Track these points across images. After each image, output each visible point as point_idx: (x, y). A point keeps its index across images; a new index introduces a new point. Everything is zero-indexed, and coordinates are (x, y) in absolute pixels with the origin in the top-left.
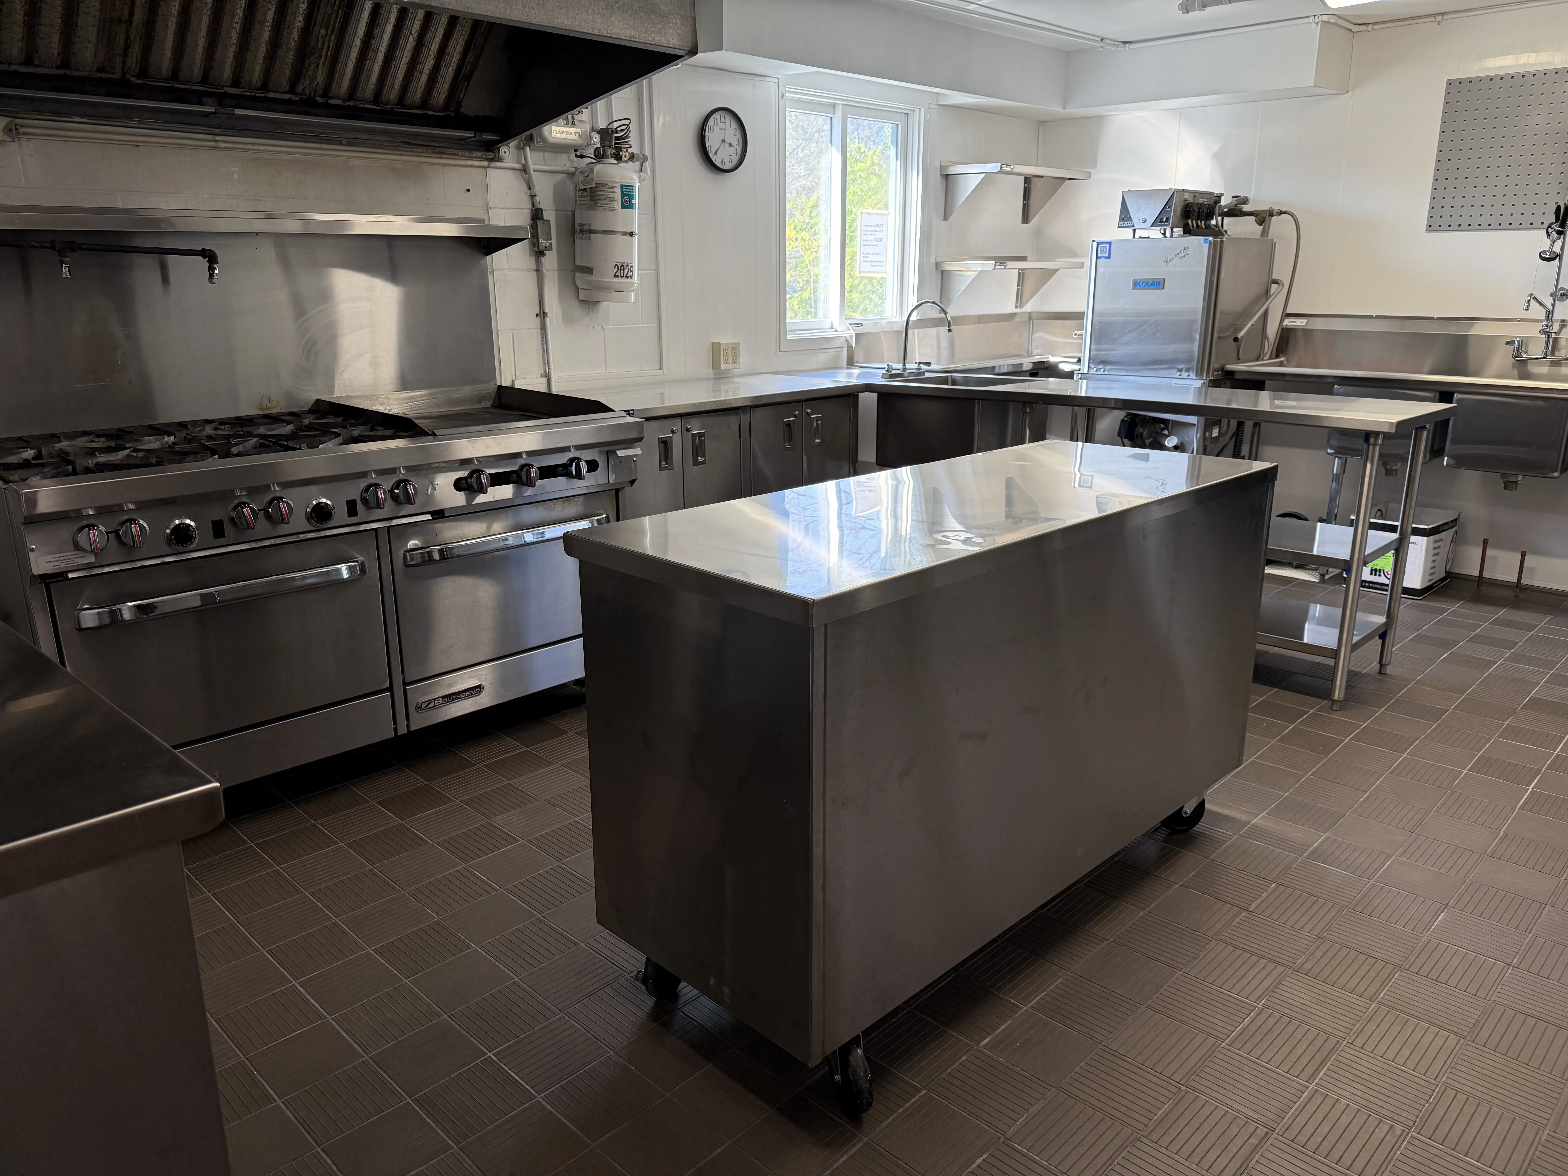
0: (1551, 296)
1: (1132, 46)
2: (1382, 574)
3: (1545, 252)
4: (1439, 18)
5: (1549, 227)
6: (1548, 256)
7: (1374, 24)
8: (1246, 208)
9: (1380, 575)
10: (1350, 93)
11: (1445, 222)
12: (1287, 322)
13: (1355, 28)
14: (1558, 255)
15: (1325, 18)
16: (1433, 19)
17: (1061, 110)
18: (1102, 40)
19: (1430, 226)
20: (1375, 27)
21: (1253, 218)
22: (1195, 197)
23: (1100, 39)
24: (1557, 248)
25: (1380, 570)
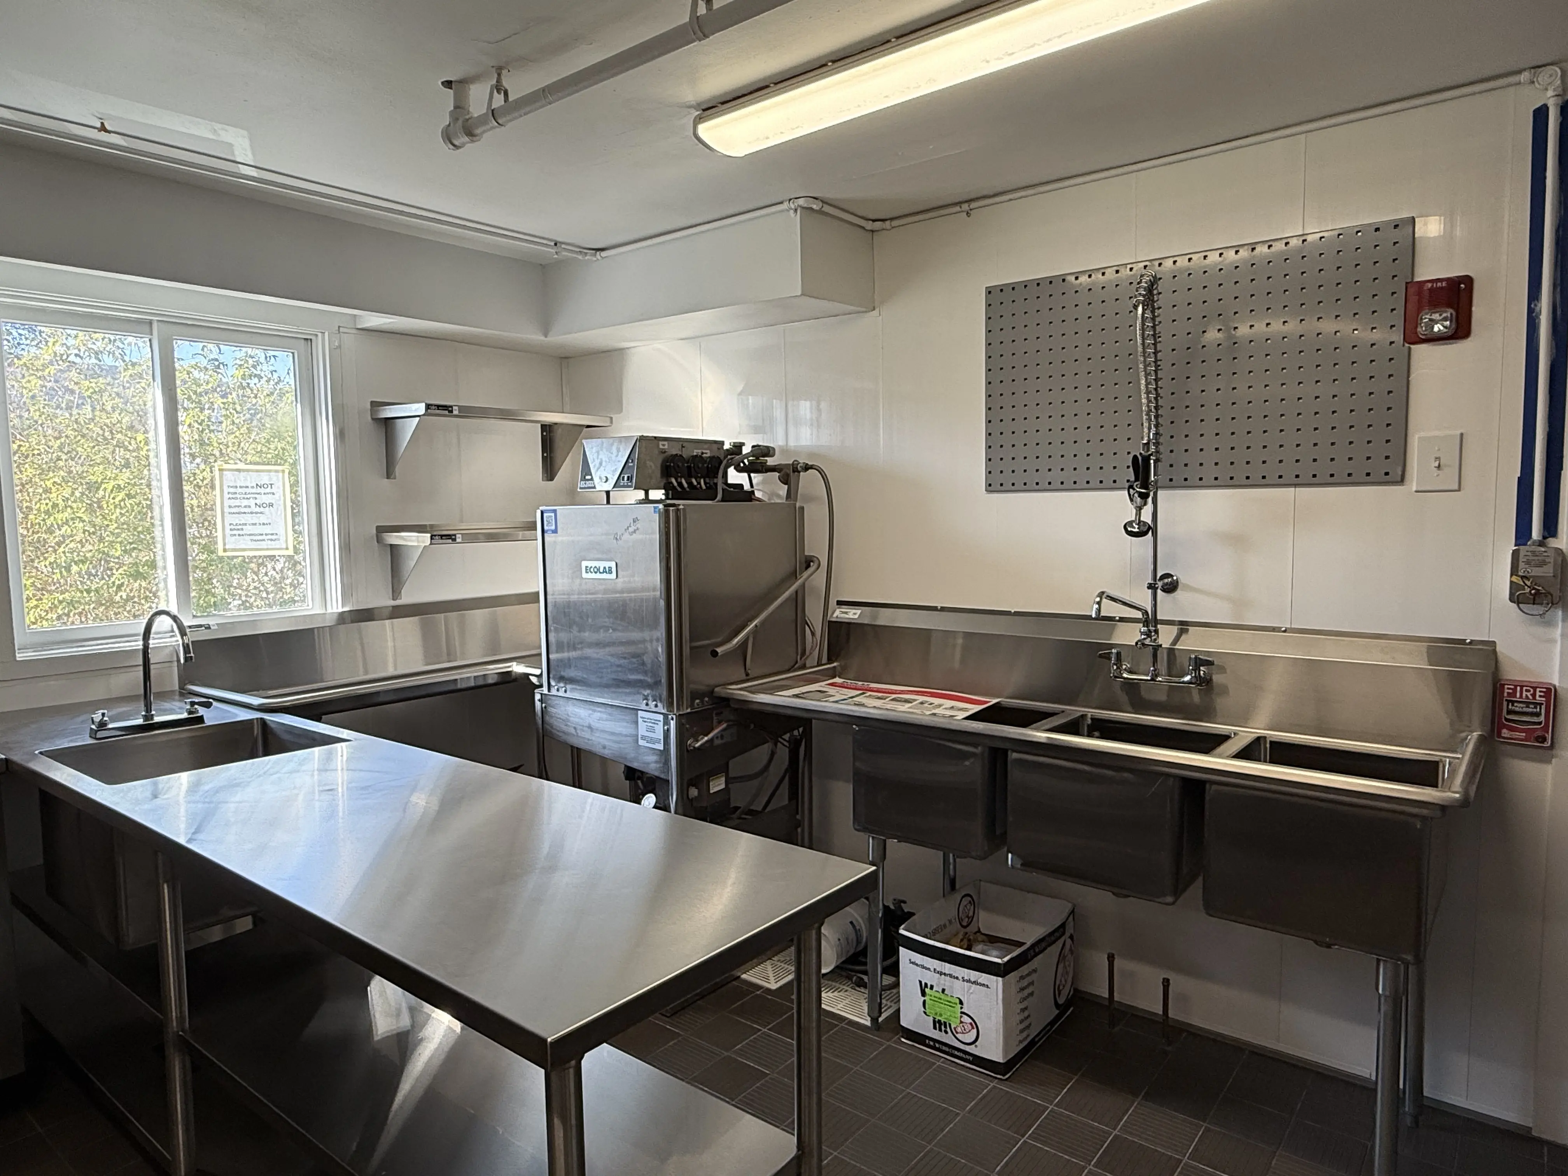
0: (1148, 588)
1: (604, 254)
2: (948, 1030)
3: (1130, 523)
4: (965, 207)
5: (1131, 487)
6: (1136, 530)
7: (892, 219)
8: (770, 461)
9: (946, 1032)
10: (877, 311)
11: (1008, 478)
12: (840, 614)
13: (869, 225)
14: (1150, 528)
15: (801, 202)
16: (958, 209)
17: (543, 338)
18: (556, 244)
19: (990, 485)
20: (895, 223)
21: (777, 474)
22: (683, 447)
23: (553, 244)
24: (1146, 516)
25: (945, 1023)
